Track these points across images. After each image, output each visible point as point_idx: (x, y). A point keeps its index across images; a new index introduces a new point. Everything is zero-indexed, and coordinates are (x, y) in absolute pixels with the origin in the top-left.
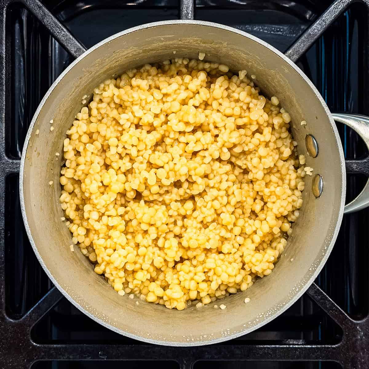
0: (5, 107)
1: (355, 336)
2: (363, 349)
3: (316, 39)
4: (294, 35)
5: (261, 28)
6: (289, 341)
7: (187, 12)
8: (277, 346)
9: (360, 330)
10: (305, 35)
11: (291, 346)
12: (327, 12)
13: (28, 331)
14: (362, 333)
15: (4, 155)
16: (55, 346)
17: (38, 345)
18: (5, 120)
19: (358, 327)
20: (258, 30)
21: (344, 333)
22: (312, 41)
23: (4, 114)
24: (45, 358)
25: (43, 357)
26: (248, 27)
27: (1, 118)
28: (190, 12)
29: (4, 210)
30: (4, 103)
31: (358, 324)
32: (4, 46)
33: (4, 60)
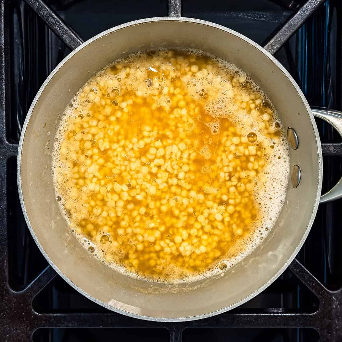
0: (5, 95)
1: (331, 305)
2: (338, 317)
3: (296, 29)
4: (277, 21)
5: (245, 14)
6: (270, 309)
7: (175, 3)
8: (259, 314)
9: (335, 300)
10: (287, 25)
11: (272, 314)
12: (307, 3)
13: (30, 301)
14: (337, 303)
15: (5, 139)
16: (55, 315)
17: (39, 314)
18: (6, 107)
19: (333, 297)
20: (243, 16)
21: (321, 303)
22: (293, 31)
23: (4, 102)
24: (46, 326)
25: (45, 325)
26: (233, 14)
27: (2, 105)
28: (178, 4)
29: (6, 190)
30: (4, 91)
31: (333, 294)
32: (3, 36)
33: (3, 51)
